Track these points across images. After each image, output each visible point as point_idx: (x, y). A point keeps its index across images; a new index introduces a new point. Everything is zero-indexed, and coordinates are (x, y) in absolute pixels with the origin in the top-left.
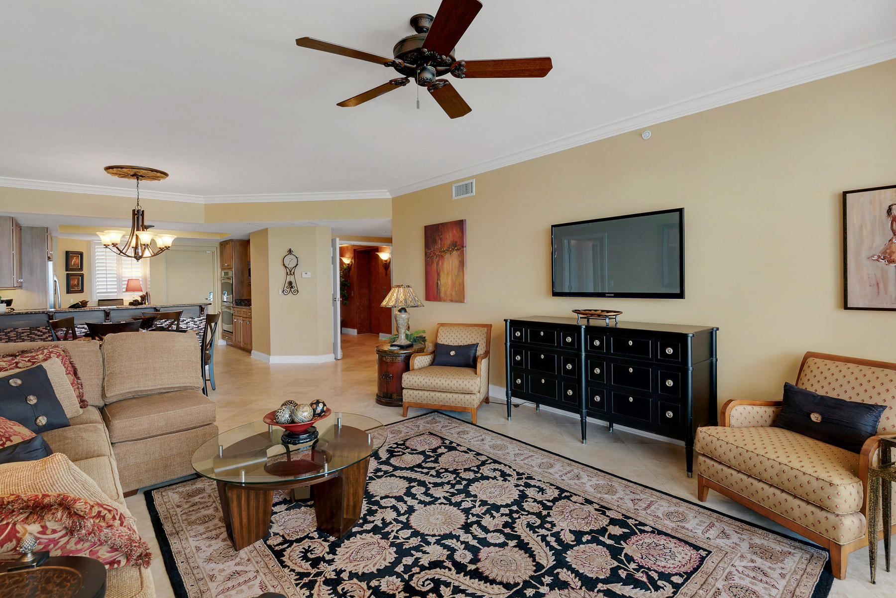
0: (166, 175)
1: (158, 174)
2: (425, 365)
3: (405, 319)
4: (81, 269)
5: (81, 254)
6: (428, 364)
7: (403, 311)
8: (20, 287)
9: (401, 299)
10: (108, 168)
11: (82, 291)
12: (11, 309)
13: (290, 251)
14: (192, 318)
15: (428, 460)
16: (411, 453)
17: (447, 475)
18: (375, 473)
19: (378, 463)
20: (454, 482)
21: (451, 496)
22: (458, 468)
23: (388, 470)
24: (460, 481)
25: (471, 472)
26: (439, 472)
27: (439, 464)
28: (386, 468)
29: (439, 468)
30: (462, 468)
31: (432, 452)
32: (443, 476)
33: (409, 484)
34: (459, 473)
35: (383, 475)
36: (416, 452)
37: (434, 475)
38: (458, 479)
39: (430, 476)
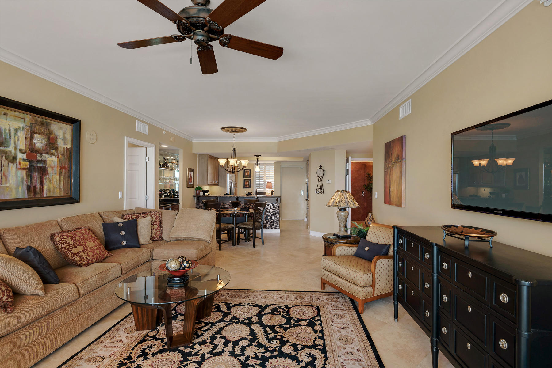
0: (246, 129)
1: (244, 129)
2: (350, 254)
3: (342, 216)
4: (250, 177)
5: (250, 170)
6: (353, 254)
7: (343, 210)
8: (217, 185)
9: (336, 201)
10: (222, 129)
11: (250, 188)
12: (208, 194)
13: (320, 167)
14: (273, 204)
15: (284, 326)
16: (283, 316)
17: (276, 342)
18: (245, 319)
19: (256, 314)
20: (271, 349)
21: (252, 358)
22: (290, 341)
23: (253, 321)
24: (275, 351)
25: (292, 349)
26: (275, 337)
27: (286, 332)
28: (255, 319)
29: (280, 334)
30: (293, 342)
31: (296, 321)
32: (273, 341)
33: (248, 336)
34: (286, 345)
35: (246, 323)
36: (288, 316)
37: (270, 338)
38: (277, 349)
39: (265, 337)
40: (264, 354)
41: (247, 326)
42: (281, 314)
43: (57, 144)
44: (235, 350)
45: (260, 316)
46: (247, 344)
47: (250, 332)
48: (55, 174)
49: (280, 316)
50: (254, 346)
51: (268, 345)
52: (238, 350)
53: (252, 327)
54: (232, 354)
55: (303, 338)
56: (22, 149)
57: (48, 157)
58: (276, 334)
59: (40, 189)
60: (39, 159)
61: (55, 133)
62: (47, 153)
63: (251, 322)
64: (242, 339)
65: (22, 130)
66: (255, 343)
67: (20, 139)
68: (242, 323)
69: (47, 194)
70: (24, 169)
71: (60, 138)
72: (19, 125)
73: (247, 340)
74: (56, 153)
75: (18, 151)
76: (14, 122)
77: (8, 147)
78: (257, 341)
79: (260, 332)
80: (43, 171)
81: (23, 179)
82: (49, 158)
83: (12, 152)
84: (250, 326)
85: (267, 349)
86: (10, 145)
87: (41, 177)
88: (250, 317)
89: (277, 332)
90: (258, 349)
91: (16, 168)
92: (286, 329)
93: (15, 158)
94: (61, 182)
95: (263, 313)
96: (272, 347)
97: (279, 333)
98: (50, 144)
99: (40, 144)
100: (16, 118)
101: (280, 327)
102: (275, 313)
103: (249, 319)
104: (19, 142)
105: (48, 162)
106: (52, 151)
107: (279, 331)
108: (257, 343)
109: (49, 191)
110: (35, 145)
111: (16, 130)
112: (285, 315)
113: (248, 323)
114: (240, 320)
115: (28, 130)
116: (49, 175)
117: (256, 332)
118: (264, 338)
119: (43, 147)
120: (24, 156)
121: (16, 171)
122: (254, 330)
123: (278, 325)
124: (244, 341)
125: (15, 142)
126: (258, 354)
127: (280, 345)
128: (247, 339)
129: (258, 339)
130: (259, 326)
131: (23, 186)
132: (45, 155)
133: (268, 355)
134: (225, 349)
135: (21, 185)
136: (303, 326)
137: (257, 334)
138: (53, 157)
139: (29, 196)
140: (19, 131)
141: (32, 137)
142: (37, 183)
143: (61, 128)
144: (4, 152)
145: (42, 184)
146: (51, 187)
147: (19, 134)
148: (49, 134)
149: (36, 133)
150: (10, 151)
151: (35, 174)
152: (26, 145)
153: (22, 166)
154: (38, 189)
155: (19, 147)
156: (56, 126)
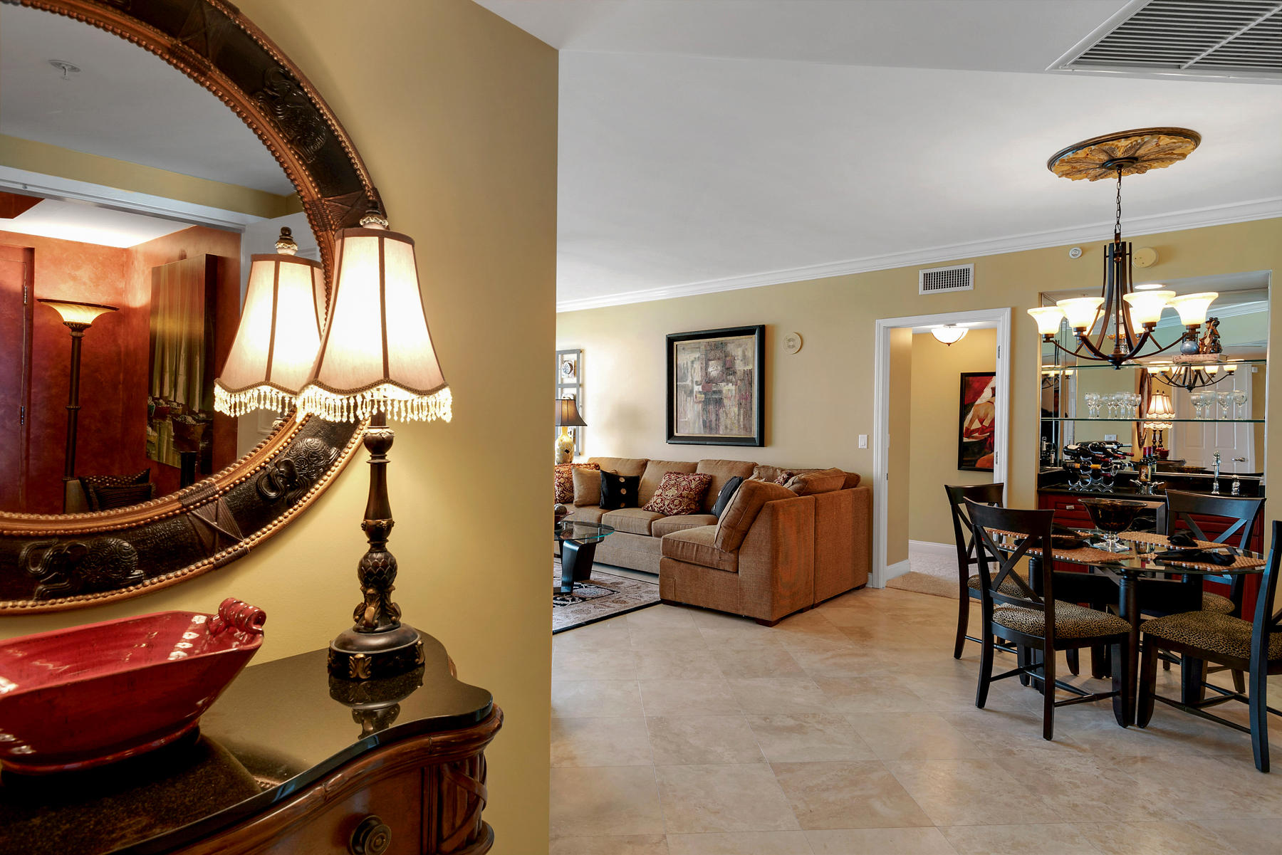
43: (735, 367)
48: (732, 405)
56: (698, 381)
59: (716, 425)
60: (715, 389)
61: (732, 354)
62: (723, 381)
65: (697, 360)
67: (696, 371)
69: (724, 431)
70: (700, 402)
71: (739, 359)
72: (695, 357)
74: (734, 379)
75: (694, 383)
76: (691, 355)
77: (686, 380)
80: (719, 402)
81: (699, 413)
82: (725, 387)
83: (690, 385)
87: (717, 411)
91: (693, 401)
93: (692, 392)
94: (740, 416)
98: (727, 369)
99: (716, 371)
100: (693, 349)
104: (695, 374)
105: (724, 392)
106: (728, 377)
109: (726, 427)
110: (710, 373)
111: (692, 362)
115: (703, 359)
116: (726, 407)
119: (718, 374)
120: (700, 388)
121: (693, 405)
125: (692, 375)
131: (699, 422)
132: (721, 384)
135: (697, 420)
138: (730, 385)
139: (705, 432)
140: (695, 362)
141: (707, 366)
142: (713, 417)
143: (740, 345)
144: (684, 387)
145: (718, 419)
146: (729, 422)
147: (695, 366)
148: (726, 357)
149: (711, 360)
150: (688, 385)
151: (711, 407)
152: (702, 376)
153: (698, 400)
154: (714, 425)
155: (695, 380)
156: (733, 344)
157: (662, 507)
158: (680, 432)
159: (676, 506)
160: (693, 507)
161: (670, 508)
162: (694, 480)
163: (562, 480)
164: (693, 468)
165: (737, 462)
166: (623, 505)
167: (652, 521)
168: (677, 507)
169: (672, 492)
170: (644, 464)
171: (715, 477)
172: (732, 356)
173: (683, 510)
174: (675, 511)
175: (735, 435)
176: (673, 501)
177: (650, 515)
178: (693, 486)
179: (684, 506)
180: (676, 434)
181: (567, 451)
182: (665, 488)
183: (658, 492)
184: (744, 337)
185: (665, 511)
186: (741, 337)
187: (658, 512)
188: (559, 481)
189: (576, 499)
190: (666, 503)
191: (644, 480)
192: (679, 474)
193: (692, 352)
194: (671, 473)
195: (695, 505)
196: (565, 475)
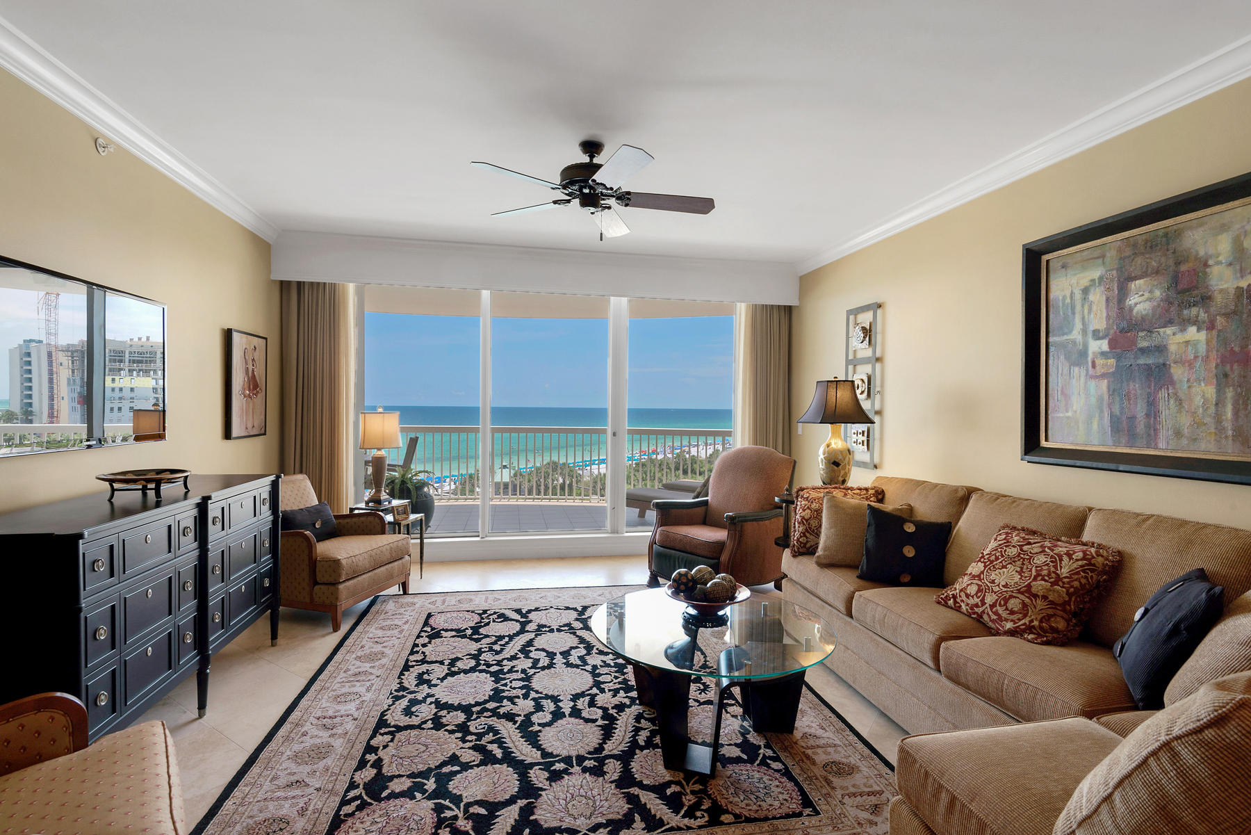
15: (456, 768)
16: (457, 799)
17: (476, 727)
18: (566, 771)
19: (541, 795)
20: (485, 714)
21: (518, 697)
22: (447, 733)
23: (540, 769)
24: (478, 713)
25: (444, 720)
26: (480, 736)
27: (454, 753)
28: (538, 776)
29: (468, 745)
30: (441, 733)
31: (420, 787)
32: (484, 728)
33: (540, 731)
34: (456, 726)
35: (559, 761)
36: (443, 802)
37: (491, 734)
38: (475, 716)
39: (500, 733)
40: (498, 704)
41: (551, 755)
42: (462, 809)
43: (1207, 287)
44: (552, 703)
45: (529, 791)
46: (535, 716)
47: (540, 740)
48: (1198, 380)
49: (465, 801)
50: (520, 715)
51: (492, 721)
52: (549, 706)
53: (540, 752)
54: (555, 699)
55: (414, 743)
56: (1099, 330)
57: (1174, 334)
58: (478, 743)
59: (1148, 426)
60: (1144, 344)
61: (1197, 254)
62: (1170, 322)
63: (547, 767)
64: (549, 724)
65: (1097, 284)
66: (519, 719)
67: (1094, 308)
68: (567, 760)
69: (1170, 442)
70: (1103, 376)
71: (1220, 263)
72: (1090, 278)
73: (538, 723)
74: (1203, 316)
75: (1090, 335)
76: (1082, 275)
77: (1071, 332)
78: (517, 725)
79: (517, 743)
80: (1158, 375)
81: (1100, 399)
82: (1174, 338)
83: (1078, 341)
84: (545, 754)
85: (495, 713)
86: (1073, 327)
87: (1149, 394)
88: (555, 781)
89: (475, 748)
90: (511, 710)
91: (1086, 375)
92: (454, 759)
93: (1083, 353)
94: (1224, 406)
95: (522, 803)
96: (485, 717)
97: (469, 748)
98: (1179, 293)
99: (1148, 303)
100: (1085, 264)
101: (468, 763)
102: (483, 811)
103: (555, 776)
104: (1092, 316)
105: (1173, 348)
106: (1185, 312)
107: (471, 751)
108: (517, 721)
109: (1178, 434)
110: (1131, 310)
111: (1086, 291)
112: (451, 805)
113: (552, 764)
114: (577, 769)
115: (1112, 280)
116: (1178, 386)
117: (524, 743)
118: (504, 733)
119: (1154, 309)
120: (1104, 345)
121: (1086, 383)
122: (531, 746)
123: (471, 767)
124: (544, 721)
125: (1083, 318)
126: (509, 703)
127: (469, 724)
128: (539, 725)
129: (516, 729)
130: (522, 758)
131: (1101, 418)
132: (1162, 330)
133: (491, 705)
134: (572, 704)
135: (1097, 415)
136: (403, 776)
137: (522, 737)
138: (1192, 329)
139: (1117, 443)
140: (1092, 290)
141: (1123, 292)
142: (1140, 410)
143: (1224, 228)
144: (1063, 345)
145: (1153, 411)
146: (1185, 421)
147: (1091, 297)
148: (1178, 263)
149: (1135, 278)
150: (1074, 342)
151: (1136, 387)
152: (1108, 317)
153: (1099, 370)
154: (1141, 427)
155: (1091, 328)
156: (1200, 230)
157: (977, 605)
158: (1057, 437)
159: (1012, 612)
160: (1061, 624)
161: (996, 613)
162: (1069, 555)
163: (807, 514)
164: (1076, 523)
165: (1206, 526)
166: (906, 579)
167: (942, 639)
168: (1015, 617)
169: (1007, 577)
170: (963, 497)
171: (1132, 557)
172: (1197, 258)
173: (1030, 629)
174: (1009, 625)
175: (1205, 452)
176: (1006, 600)
177: (947, 617)
178: (1064, 572)
179: (1033, 618)
180: (1044, 443)
181: (836, 464)
182: (990, 564)
183: (974, 568)
184: (1237, 203)
185: (985, 617)
186: (1230, 204)
187: (969, 615)
188: (803, 514)
189: (820, 552)
190: (989, 599)
191: (958, 531)
192: (1034, 533)
193: (1084, 268)
194: (1014, 528)
195: (1068, 621)
196: (815, 506)
